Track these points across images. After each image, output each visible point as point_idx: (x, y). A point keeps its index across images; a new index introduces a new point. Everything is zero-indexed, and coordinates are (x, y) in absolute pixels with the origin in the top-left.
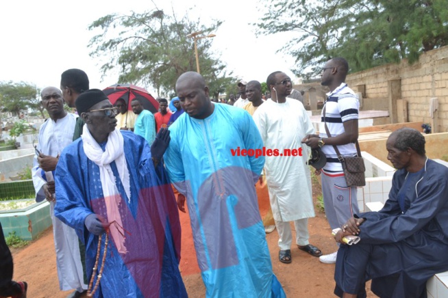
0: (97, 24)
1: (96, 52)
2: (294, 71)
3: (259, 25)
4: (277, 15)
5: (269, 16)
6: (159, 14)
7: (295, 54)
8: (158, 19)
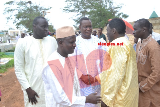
0: (7, 3)
1: (5, 13)
2: (74, 26)
3: (63, 9)
4: (69, 7)
5: (67, 7)
6: (30, 2)
7: (75, 20)
8: (29, 4)
